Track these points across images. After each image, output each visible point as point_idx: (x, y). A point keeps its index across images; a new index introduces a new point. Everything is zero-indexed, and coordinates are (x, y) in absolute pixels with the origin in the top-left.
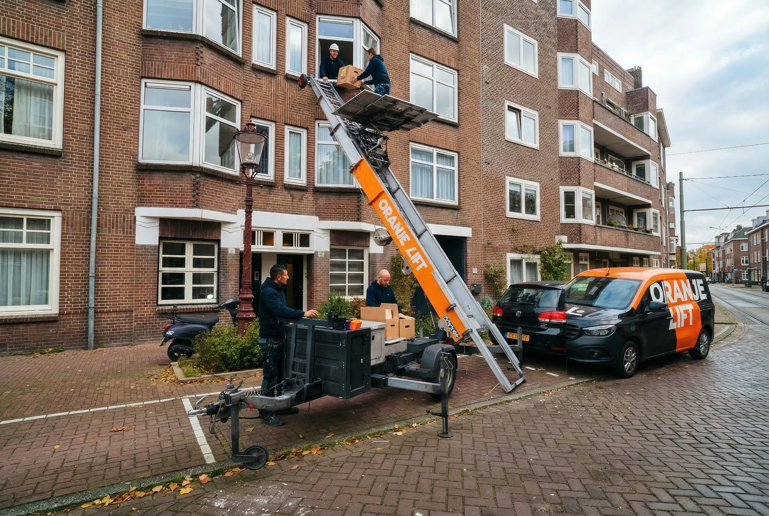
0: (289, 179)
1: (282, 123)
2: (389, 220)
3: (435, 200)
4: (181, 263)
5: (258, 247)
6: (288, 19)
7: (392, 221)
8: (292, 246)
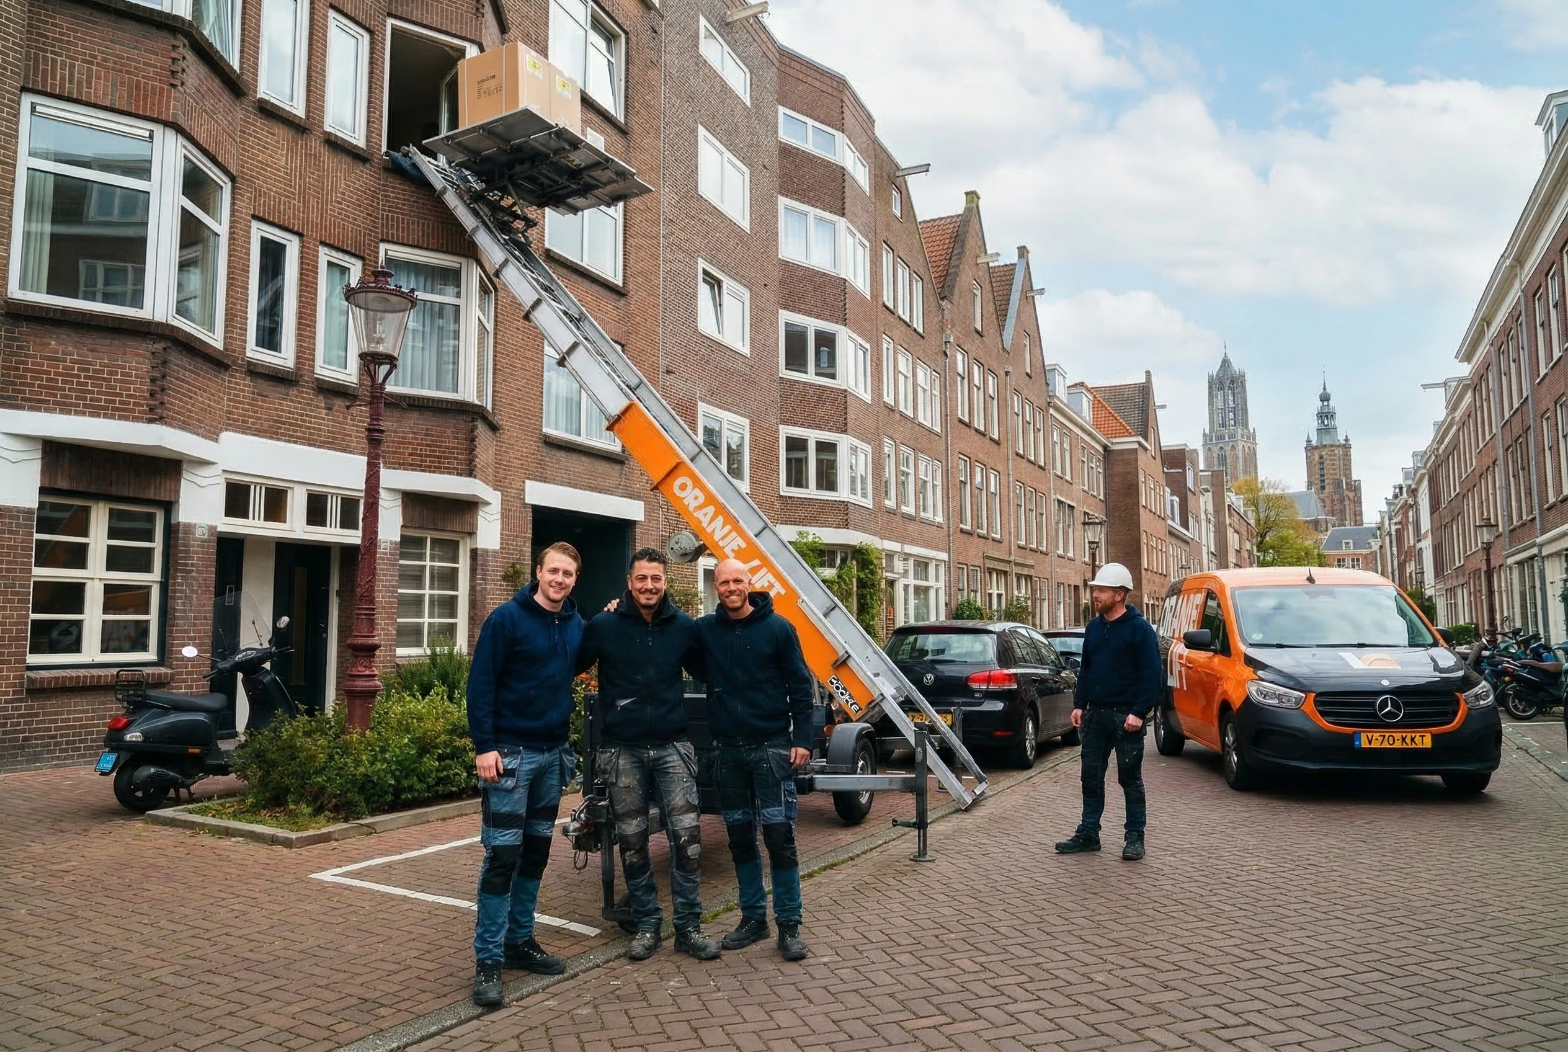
0: (324, 370)
1: (315, 239)
2: (699, 515)
3: (583, 439)
4: (77, 557)
5: (255, 526)
6: (332, 14)
7: (705, 515)
8: (325, 526)
